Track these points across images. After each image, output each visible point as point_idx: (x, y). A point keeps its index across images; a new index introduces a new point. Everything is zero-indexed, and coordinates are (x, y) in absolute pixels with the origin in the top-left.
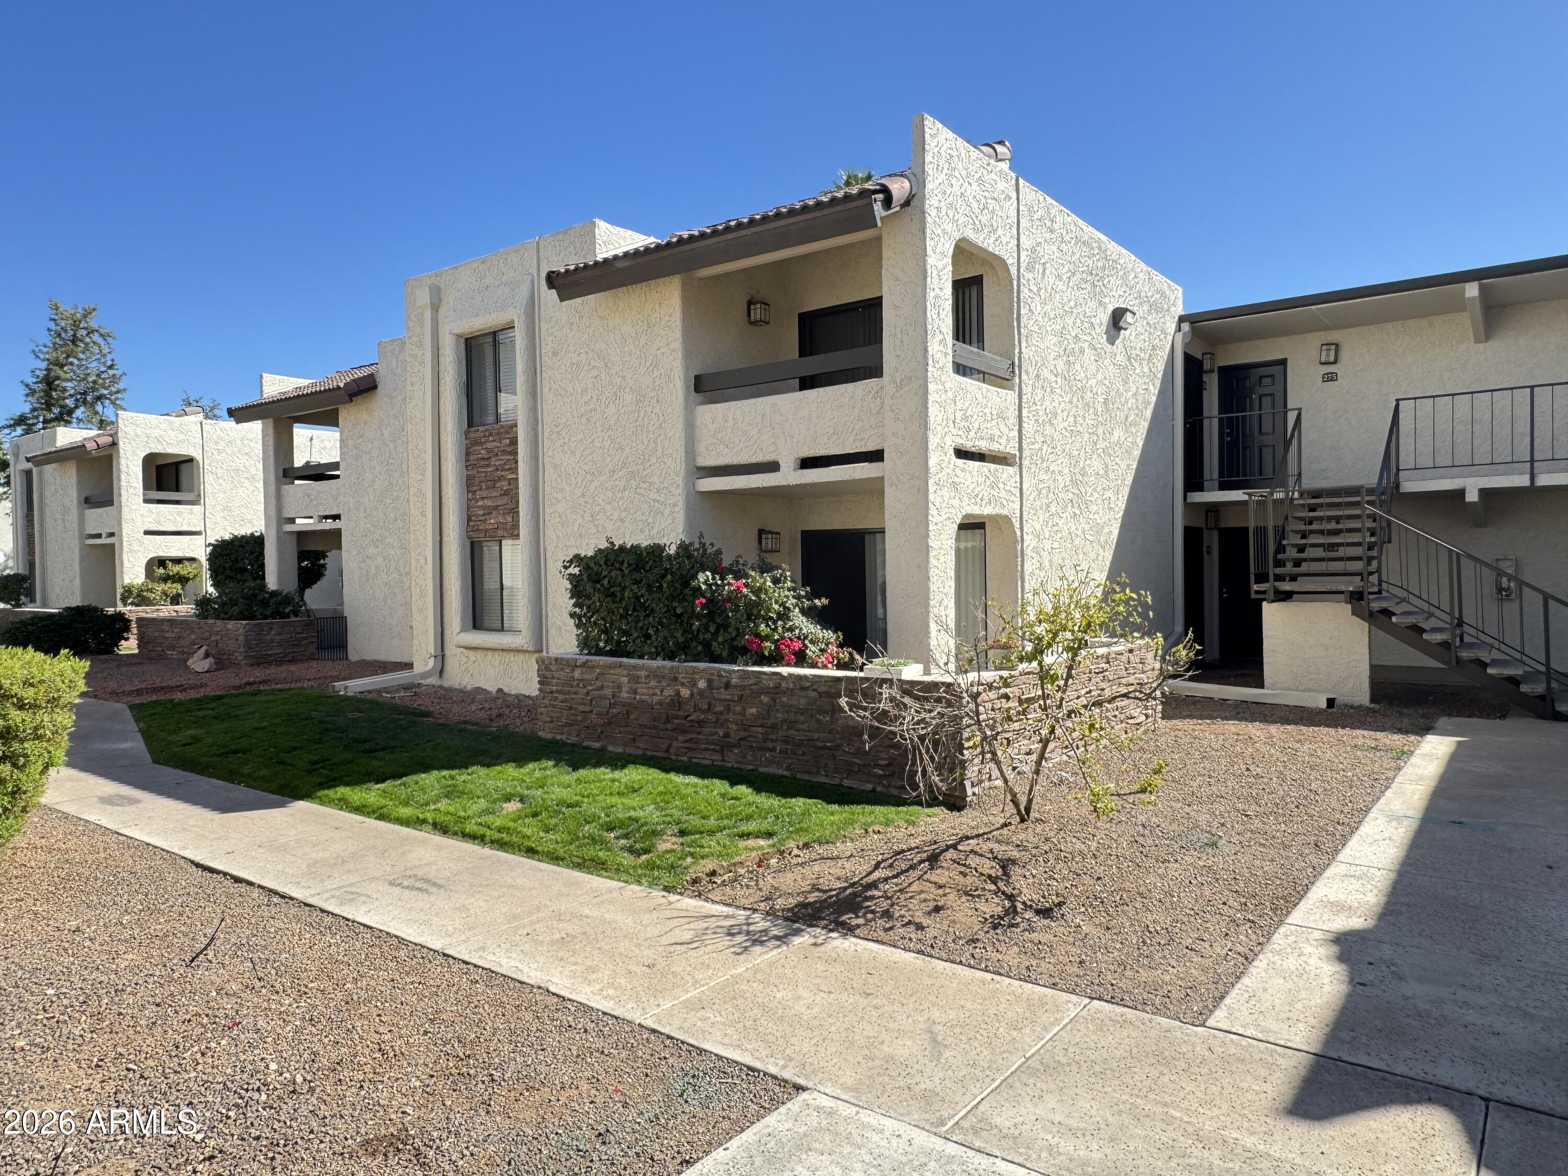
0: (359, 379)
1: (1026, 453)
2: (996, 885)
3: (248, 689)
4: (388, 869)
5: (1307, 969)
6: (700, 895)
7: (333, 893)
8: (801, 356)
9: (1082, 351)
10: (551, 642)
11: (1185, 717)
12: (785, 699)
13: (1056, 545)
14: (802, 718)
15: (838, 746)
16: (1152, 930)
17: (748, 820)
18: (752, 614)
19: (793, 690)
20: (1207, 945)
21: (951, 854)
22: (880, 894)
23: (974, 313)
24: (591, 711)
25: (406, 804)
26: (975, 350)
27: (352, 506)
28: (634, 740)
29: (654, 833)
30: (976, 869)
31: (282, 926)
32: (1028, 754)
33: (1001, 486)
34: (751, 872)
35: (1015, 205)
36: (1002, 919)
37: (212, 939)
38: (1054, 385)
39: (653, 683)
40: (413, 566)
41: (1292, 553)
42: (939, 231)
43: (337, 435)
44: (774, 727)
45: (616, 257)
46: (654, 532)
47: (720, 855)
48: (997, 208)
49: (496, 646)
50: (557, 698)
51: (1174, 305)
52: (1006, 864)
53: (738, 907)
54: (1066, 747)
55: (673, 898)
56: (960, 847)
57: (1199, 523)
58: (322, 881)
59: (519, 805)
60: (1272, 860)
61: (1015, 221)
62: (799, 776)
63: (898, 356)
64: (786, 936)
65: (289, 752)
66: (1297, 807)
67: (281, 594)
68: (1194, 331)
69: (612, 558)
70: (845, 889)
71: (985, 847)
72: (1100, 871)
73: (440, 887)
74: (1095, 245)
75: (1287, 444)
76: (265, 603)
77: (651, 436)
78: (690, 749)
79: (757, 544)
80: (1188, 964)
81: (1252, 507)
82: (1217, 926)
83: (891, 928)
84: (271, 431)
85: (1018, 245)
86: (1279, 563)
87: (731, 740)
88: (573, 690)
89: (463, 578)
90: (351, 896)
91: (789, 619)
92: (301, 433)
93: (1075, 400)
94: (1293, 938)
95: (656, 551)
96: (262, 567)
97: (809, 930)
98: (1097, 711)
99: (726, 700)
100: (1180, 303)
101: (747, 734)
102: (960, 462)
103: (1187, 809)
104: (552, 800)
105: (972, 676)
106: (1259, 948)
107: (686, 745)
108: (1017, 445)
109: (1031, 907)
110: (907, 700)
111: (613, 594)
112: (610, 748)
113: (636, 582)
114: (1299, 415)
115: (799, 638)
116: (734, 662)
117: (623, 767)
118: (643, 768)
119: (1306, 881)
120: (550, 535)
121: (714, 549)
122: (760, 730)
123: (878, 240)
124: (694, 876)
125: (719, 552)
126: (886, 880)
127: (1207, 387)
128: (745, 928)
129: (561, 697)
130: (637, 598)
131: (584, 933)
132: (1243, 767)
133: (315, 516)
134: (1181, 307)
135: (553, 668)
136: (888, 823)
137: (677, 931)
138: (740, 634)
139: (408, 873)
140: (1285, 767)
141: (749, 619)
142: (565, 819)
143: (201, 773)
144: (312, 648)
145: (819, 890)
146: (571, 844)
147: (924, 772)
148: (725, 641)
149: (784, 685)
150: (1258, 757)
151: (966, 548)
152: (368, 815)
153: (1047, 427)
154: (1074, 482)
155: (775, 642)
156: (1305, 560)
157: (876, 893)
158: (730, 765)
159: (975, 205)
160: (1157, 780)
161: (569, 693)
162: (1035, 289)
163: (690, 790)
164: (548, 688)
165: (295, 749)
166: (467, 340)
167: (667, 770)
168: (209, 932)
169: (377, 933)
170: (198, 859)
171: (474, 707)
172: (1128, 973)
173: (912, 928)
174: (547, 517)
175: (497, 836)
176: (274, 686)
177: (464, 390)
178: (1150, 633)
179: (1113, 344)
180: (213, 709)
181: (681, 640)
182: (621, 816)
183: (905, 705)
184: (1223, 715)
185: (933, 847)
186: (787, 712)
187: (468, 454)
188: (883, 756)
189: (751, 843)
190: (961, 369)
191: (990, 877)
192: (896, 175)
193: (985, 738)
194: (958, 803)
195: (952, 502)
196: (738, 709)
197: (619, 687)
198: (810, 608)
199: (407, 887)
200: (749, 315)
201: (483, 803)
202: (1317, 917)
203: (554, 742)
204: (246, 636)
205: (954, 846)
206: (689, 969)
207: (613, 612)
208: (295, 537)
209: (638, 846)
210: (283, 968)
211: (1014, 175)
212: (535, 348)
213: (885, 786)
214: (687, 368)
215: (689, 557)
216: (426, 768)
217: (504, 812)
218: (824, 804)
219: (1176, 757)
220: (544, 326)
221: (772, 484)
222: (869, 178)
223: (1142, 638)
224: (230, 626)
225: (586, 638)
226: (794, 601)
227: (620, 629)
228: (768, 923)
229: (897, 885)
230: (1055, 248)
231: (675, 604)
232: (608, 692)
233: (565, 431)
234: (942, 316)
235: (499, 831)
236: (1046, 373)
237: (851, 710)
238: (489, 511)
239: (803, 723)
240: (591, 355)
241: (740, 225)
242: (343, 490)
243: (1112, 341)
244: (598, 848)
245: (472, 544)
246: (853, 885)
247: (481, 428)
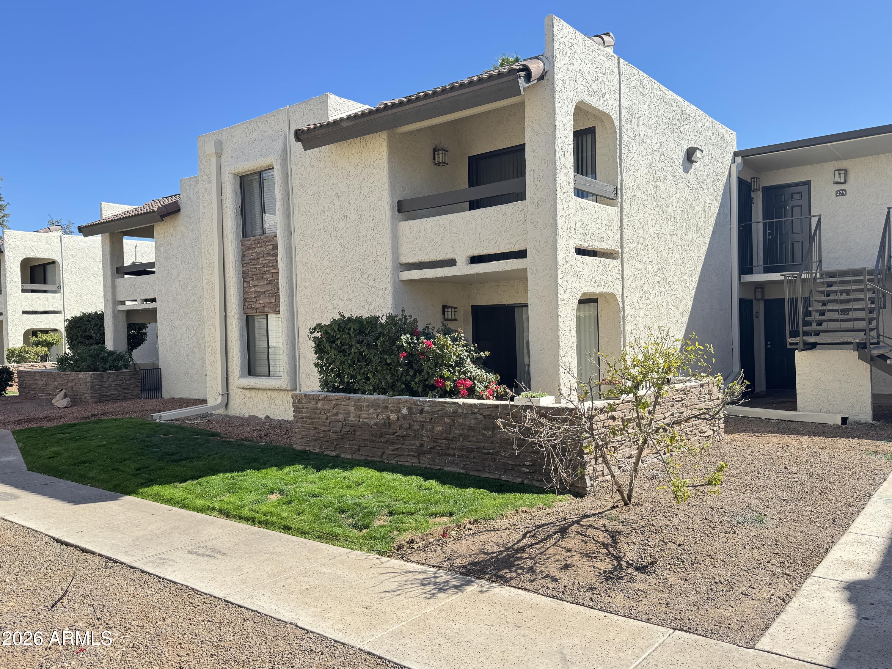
0: (168, 205)
1: (626, 250)
2: (607, 549)
3: (93, 419)
4: (188, 542)
5: (827, 608)
6: (402, 558)
7: (150, 559)
8: (469, 187)
9: (665, 178)
10: (302, 383)
11: (742, 432)
12: (460, 420)
13: (648, 313)
14: (472, 433)
15: (498, 452)
16: (717, 580)
17: (435, 504)
18: (438, 363)
19: (466, 414)
20: (756, 591)
21: (575, 528)
22: (527, 556)
23: (589, 153)
24: (330, 430)
25: (201, 497)
26: (590, 179)
27: (164, 293)
28: (359, 450)
29: (371, 514)
30: (593, 538)
31: (115, 582)
32: (629, 457)
33: (609, 273)
34: (438, 540)
35: (618, 77)
36: (612, 573)
37: (66, 591)
38: (645, 202)
39: (371, 411)
40: (207, 333)
41: (816, 316)
42: (565, 97)
43: (153, 243)
44: (454, 439)
45: (342, 119)
46: (372, 308)
47: (416, 529)
48: (605, 80)
49: (264, 387)
50: (306, 422)
51: (730, 144)
52: (614, 535)
53: (428, 565)
54: (656, 453)
55: (384, 559)
56: (582, 523)
57: (749, 296)
58: (142, 551)
59: (279, 496)
60: (803, 532)
61: (618, 88)
62: (471, 473)
63: (536, 185)
64: (461, 586)
65: (121, 462)
66: (821, 494)
67: (116, 353)
68: (745, 163)
69: (343, 325)
70: (502, 552)
71: (599, 522)
72: (681, 540)
73: (223, 554)
74: (674, 104)
75: (811, 239)
76: (105, 360)
77: (368, 243)
78: (397, 455)
79: (442, 315)
80: (743, 605)
81: (786, 286)
82: (762, 577)
83: (534, 580)
84: (108, 241)
85: (620, 105)
86: (807, 324)
87: (425, 449)
88: (317, 416)
89: (241, 341)
90: (163, 561)
91: (463, 366)
92: (129, 243)
93: (661, 212)
94: (817, 586)
95: (373, 321)
96: (103, 334)
97: (478, 581)
98: (677, 428)
99: (421, 421)
100: (735, 143)
101: (435, 444)
102: (580, 257)
103: (743, 496)
104: (302, 492)
105: (587, 404)
106: (793, 593)
107: (394, 452)
108: (619, 245)
109: (632, 565)
110: (543, 420)
111: (344, 350)
112: (343, 456)
113: (359, 342)
114: (819, 220)
115: (470, 379)
116: (426, 395)
117: (351, 468)
118: (365, 469)
119: (826, 546)
120: (301, 310)
121: (412, 319)
122: (444, 441)
123: (522, 104)
124: (399, 544)
125: (415, 321)
126: (531, 546)
127: (755, 201)
128: (433, 580)
129: (309, 421)
130: (360, 353)
131: (322, 585)
132: (782, 466)
133: (139, 300)
134: (735, 145)
135: (304, 401)
136: (532, 506)
137: (386, 583)
138: (430, 376)
139: (202, 545)
140: (812, 466)
141: (436, 366)
142: (311, 505)
143: (60, 477)
144: (138, 390)
145: (484, 553)
146: (314, 522)
147: (556, 470)
148: (420, 381)
149: (460, 411)
150: (793, 460)
151: (585, 316)
152: (174, 505)
153: (641, 231)
154: (661, 269)
155: (454, 381)
156: (825, 321)
157: (524, 555)
158: (424, 466)
159: (589, 77)
160: (721, 476)
161: (314, 418)
162: (632, 135)
163: (397, 484)
164: (300, 415)
165: (125, 460)
166: (241, 177)
167: (381, 470)
168: (65, 586)
169: (179, 587)
170: (57, 536)
171: (249, 430)
172: (701, 611)
173: (549, 580)
174: (299, 299)
175: (263, 518)
176: (111, 417)
177: (240, 212)
178: (713, 374)
179: (687, 172)
180: (69, 433)
181: (390, 381)
182: (349, 502)
183: (542, 424)
184: (768, 429)
185: (563, 523)
186: (462, 429)
187: (243, 256)
188: (528, 459)
189: (438, 520)
190: (580, 193)
191: (603, 544)
192: (534, 58)
193: (597, 447)
194: (581, 491)
195: (574, 284)
196: (429, 427)
197: (348, 413)
198: (477, 358)
199: (201, 555)
200: (434, 158)
201: (254, 496)
202: (834, 571)
203: (304, 452)
204: (92, 383)
205: (578, 522)
206: (394, 610)
207: (344, 363)
208: (125, 314)
209: (360, 523)
210: (114, 611)
211: (616, 56)
212: (288, 183)
213: (530, 480)
214: (392, 196)
215: (395, 324)
216: (214, 471)
217: (269, 501)
218: (488, 492)
219: (735, 459)
220: (294, 167)
221: (451, 275)
222: (517, 60)
223: (707, 376)
224: (81, 376)
225: (326, 381)
226: (466, 353)
227: (349, 374)
228: (449, 577)
229: (538, 550)
230: (646, 107)
231: (386, 357)
232: (341, 417)
233: (310, 240)
234: (567, 156)
235: (265, 515)
236: (640, 194)
237: (504, 428)
238: (259, 295)
239: (473, 437)
240: (327, 187)
241: (426, 96)
242: (157, 282)
243: (686, 170)
244: (333, 525)
245: (247, 317)
246: (508, 549)
247: (252, 238)
